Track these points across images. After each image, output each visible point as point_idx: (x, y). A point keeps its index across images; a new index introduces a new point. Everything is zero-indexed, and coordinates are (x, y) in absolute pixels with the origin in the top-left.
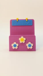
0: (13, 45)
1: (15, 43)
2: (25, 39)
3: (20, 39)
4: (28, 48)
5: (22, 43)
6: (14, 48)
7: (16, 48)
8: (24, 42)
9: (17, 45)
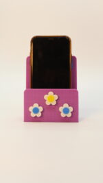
0: (31, 109)
1: (36, 105)
2: (56, 97)
3: (46, 97)
4: (63, 115)
5: (51, 105)
6: (33, 115)
7: (39, 115)
8: (54, 103)
9: (41, 109)
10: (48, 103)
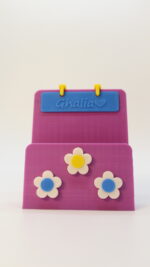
1: (48, 174)
2: (88, 158)
3: (68, 158)
4: (102, 195)
5: (78, 173)
6: (41, 194)
7: (54, 194)
8: (84, 171)
9: (58, 182)
10: (72, 170)
